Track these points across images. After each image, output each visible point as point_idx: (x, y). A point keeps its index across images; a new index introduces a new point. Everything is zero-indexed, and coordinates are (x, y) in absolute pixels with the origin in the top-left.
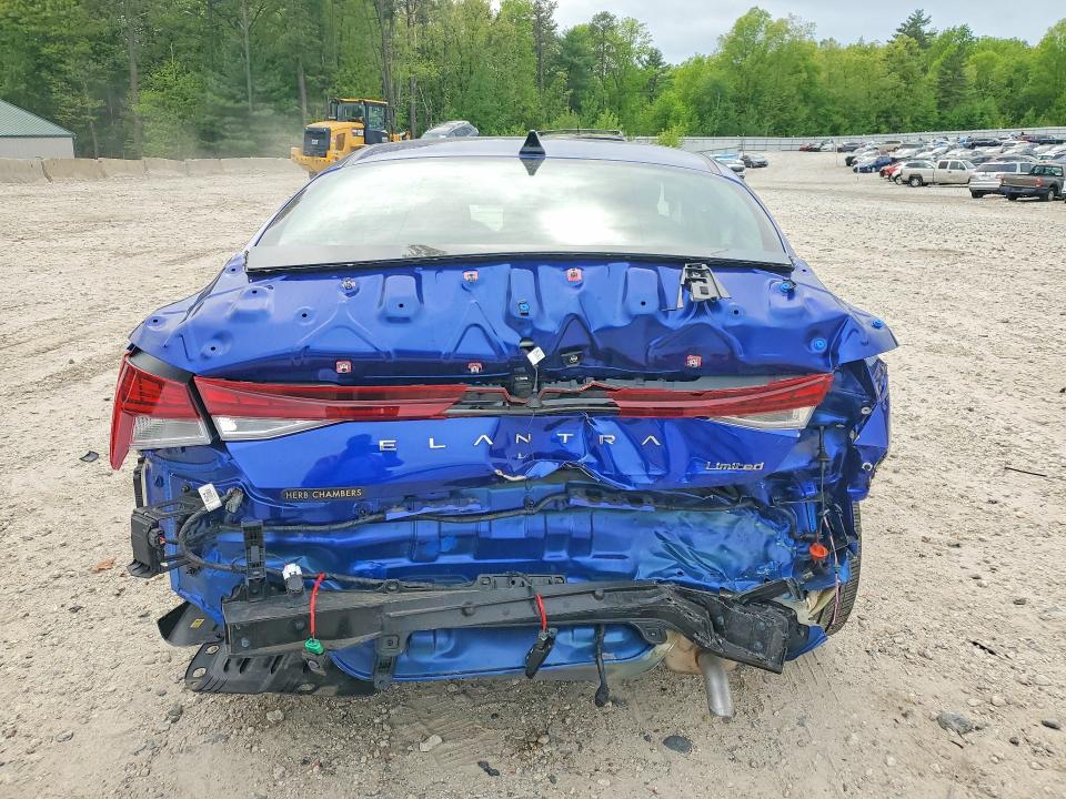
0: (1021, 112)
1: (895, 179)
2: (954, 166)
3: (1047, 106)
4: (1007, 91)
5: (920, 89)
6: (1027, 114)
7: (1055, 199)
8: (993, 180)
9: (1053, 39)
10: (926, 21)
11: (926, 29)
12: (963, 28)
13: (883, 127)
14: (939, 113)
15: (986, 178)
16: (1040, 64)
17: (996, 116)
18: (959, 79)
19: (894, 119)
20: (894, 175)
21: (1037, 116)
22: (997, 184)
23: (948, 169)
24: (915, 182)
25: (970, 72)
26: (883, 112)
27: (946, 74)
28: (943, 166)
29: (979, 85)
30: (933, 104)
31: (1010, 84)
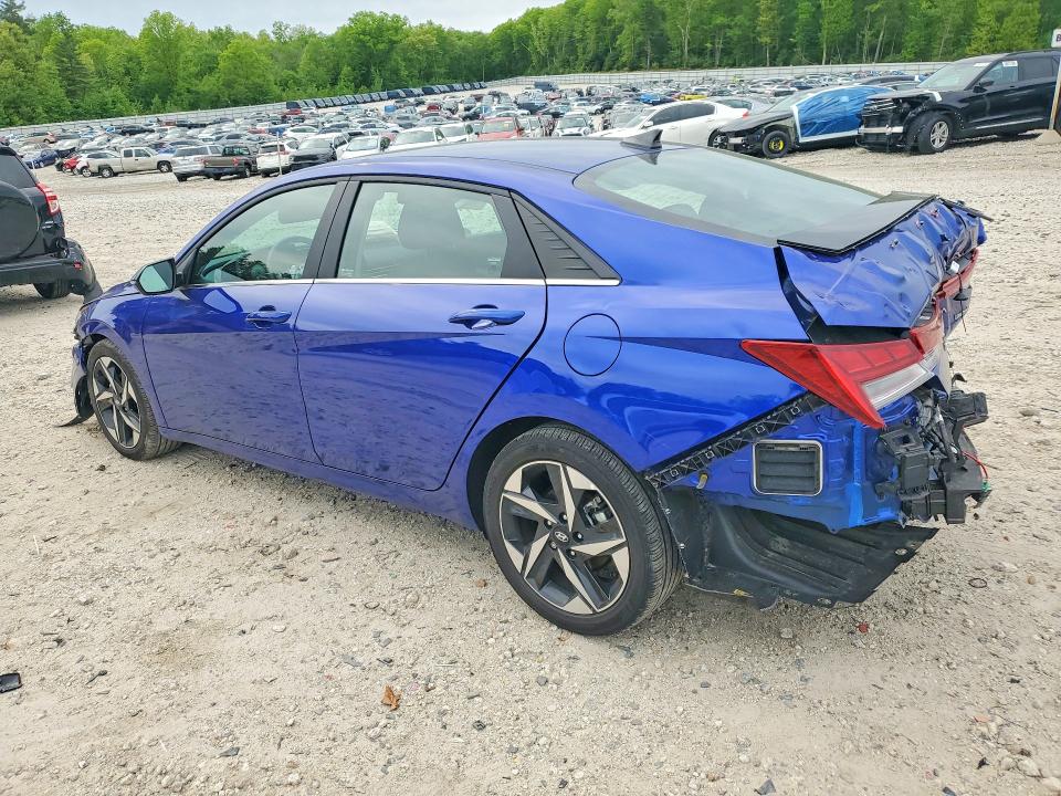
0: (148, 99)
1: (81, 172)
2: (139, 154)
3: (168, 94)
4: (127, 79)
5: (41, 77)
6: (153, 101)
7: (251, 175)
8: (192, 163)
9: (150, 30)
10: (21, 7)
11: (23, 14)
12: (59, 15)
13: (16, 118)
14: (72, 102)
15: (187, 162)
16: (148, 53)
17: (128, 103)
18: (79, 68)
19: (24, 109)
20: (79, 167)
21: (164, 102)
22: (199, 167)
23: (134, 158)
24: (106, 173)
25: (86, 59)
26: (10, 103)
27: (63, 61)
28: (128, 154)
29: (99, 74)
30: (61, 93)
31: (128, 73)
